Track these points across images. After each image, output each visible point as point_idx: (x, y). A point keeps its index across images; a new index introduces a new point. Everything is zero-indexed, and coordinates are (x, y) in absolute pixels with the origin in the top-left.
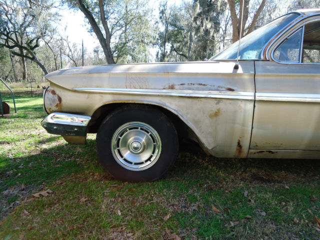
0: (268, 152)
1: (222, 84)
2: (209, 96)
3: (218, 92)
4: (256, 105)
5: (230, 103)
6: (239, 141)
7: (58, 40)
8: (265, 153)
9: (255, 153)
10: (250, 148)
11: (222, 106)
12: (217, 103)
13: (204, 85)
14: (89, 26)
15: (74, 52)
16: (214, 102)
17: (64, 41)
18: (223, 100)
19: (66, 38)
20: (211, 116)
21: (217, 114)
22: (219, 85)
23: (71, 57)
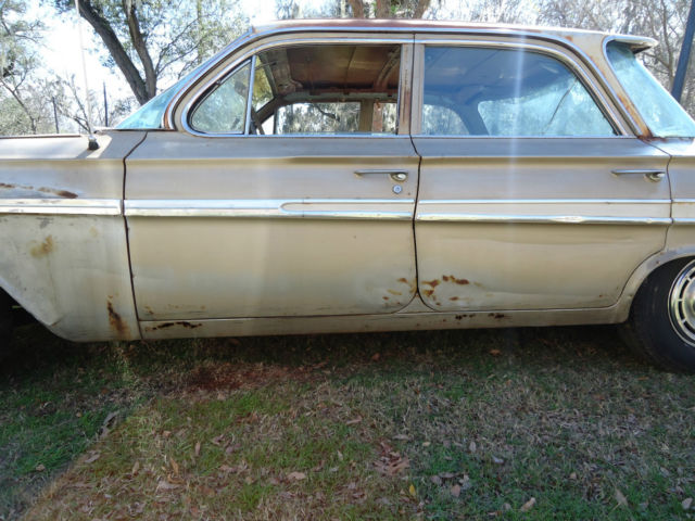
0: (182, 326)
1: (49, 184)
2: (20, 210)
3: (39, 200)
4: (129, 226)
5: (72, 225)
6: (110, 304)
7: (52, 84)
8: (176, 326)
9: (155, 329)
10: (139, 320)
11: (52, 230)
12: (43, 225)
13: (9, 186)
14: (106, 52)
15: (91, 111)
16: (36, 222)
17: (64, 85)
18: (55, 217)
19: (69, 81)
20: (34, 254)
21: (46, 248)
22: (43, 185)
23: (83, 123)
